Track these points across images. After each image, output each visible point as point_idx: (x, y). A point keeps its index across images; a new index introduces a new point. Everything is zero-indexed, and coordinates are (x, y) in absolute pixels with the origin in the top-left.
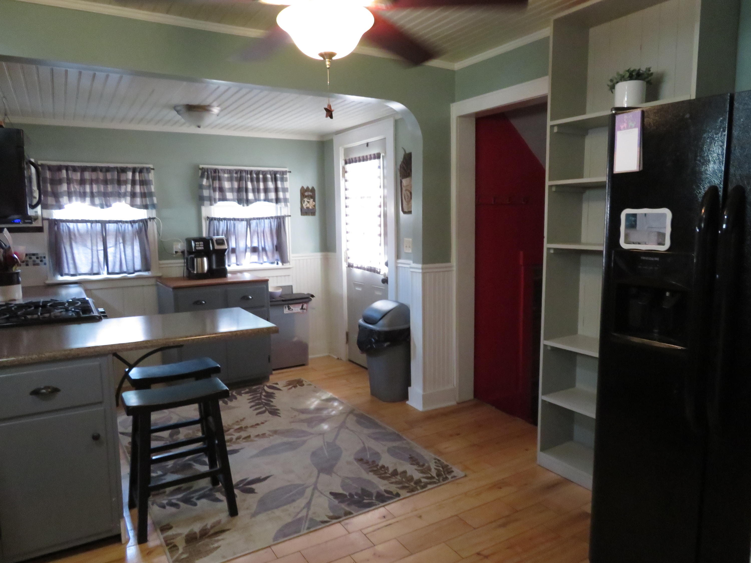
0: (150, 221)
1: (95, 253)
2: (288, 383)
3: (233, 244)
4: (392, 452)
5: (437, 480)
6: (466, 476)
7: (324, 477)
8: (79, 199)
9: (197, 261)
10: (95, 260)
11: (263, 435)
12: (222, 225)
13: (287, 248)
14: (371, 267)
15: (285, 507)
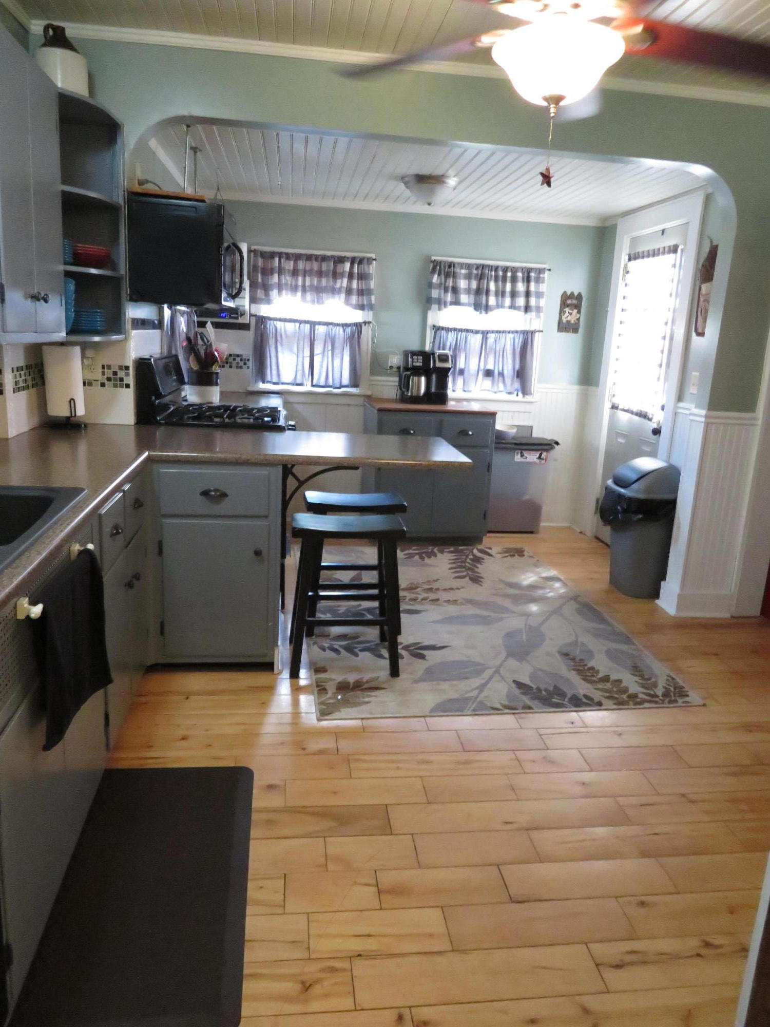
0: (365, 325)
1: (300, 359)
2: (504, 550)
3: (461, 364)
4: (612, 655)
5: (661, 700)
6: (704, 705)
7: (512, 663)
8: (289, 293)
9: (413, 380)
10: (300, 367)
11: (455, 602)
12: (451, 337)
13: (532, 376)
14: (641, 411)
15: (455, 682)
